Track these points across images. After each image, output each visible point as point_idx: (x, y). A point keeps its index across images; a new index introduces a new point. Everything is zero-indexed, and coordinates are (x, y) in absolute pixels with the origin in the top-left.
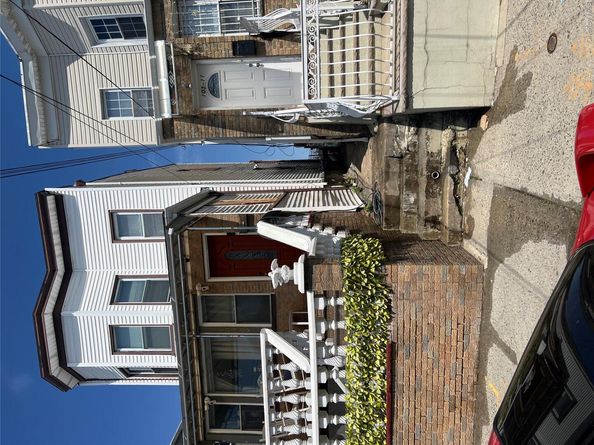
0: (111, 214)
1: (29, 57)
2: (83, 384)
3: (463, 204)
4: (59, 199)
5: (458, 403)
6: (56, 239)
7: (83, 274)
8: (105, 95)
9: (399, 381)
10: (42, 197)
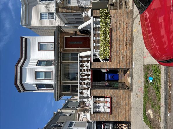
0: (39, 43)
1: (24, 4)
2: (25, 92)
3: (127, 6)
4: (26, 39)
5: (127, 43)
6: (24, 49)
7: (29, 59)
8: (41, 14)
9: (113, 38)
10: (22, 38)
